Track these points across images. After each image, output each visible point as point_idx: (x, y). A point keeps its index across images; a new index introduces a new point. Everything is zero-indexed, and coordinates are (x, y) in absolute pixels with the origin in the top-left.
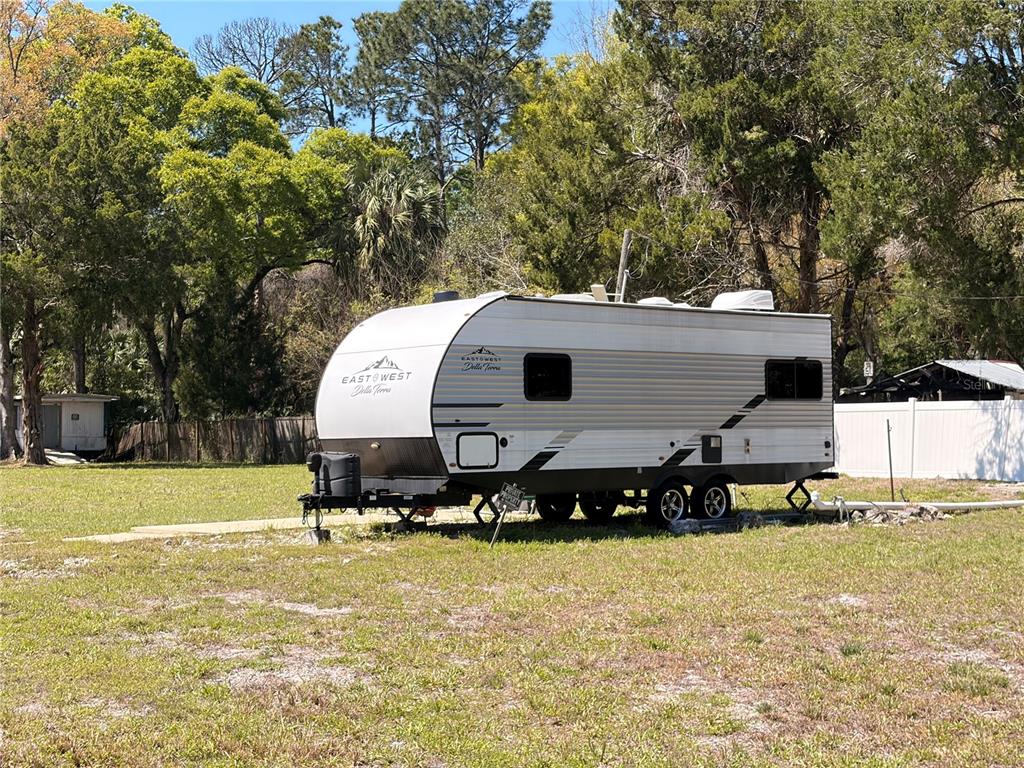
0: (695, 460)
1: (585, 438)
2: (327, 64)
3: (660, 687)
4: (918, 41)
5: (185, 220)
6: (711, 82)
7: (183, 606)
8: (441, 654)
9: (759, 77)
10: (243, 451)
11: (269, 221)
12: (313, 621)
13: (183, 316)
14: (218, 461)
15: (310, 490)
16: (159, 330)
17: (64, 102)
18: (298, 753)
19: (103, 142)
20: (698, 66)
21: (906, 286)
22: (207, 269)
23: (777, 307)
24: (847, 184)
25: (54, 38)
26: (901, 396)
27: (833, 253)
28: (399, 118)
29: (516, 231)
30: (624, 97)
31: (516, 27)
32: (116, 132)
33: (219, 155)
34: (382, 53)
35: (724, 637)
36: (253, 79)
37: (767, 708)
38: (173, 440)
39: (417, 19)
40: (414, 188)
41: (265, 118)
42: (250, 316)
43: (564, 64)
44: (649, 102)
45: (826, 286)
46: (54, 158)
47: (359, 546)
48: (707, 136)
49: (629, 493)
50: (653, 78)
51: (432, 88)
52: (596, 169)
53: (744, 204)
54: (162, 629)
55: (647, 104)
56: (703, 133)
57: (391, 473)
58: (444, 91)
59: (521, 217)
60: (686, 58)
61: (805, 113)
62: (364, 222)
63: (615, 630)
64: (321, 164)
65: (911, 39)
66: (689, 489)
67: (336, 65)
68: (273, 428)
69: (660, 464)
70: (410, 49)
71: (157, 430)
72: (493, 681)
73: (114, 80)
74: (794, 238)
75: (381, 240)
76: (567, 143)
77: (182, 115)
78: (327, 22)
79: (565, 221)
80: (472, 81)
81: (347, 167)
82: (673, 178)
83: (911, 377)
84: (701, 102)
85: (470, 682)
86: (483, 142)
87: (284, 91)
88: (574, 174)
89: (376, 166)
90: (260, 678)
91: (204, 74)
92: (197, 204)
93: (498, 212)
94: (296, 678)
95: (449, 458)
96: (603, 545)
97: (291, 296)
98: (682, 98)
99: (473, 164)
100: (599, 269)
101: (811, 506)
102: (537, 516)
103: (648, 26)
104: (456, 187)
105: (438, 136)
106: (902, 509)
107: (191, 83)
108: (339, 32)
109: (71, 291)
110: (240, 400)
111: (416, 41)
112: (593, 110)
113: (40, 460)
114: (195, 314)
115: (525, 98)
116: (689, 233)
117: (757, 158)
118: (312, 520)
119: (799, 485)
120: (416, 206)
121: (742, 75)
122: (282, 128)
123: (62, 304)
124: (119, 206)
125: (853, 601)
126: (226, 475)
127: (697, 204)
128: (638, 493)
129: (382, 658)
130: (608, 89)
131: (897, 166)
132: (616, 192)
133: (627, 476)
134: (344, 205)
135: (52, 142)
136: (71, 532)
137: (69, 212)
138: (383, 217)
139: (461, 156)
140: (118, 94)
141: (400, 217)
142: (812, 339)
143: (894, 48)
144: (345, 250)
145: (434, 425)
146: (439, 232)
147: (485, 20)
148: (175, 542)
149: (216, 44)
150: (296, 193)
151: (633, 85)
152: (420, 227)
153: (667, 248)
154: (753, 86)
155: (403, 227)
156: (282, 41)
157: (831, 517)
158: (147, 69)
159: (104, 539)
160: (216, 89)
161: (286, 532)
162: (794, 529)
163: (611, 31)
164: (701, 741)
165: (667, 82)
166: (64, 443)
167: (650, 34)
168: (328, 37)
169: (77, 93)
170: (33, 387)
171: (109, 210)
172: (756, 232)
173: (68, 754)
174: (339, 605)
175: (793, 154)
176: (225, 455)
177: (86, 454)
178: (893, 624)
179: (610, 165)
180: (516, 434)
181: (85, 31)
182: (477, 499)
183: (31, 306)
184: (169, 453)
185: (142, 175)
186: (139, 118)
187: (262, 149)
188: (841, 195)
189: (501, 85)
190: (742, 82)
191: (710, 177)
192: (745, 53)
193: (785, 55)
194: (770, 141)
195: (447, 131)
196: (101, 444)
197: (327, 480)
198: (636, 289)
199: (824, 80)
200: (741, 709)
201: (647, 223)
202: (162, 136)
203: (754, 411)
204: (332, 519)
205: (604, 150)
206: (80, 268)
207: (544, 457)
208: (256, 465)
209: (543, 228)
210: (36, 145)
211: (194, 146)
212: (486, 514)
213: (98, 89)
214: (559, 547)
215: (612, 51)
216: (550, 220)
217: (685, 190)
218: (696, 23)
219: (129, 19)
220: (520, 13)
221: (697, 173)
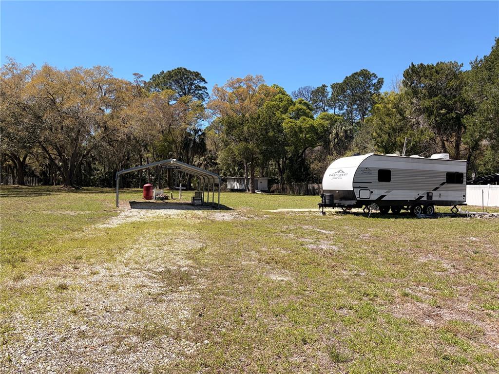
0: (425, 199)
1: (394, 192)
2: (323, 96)
3: (421, 258)
4: (496, 84)
5: (288, 136)
6: (430, 97)
7: (293, 228)
8: (360, 245)
9: (445, 96)
10: (300, 192)
11: (307, 136)
12: (325, 234)
13: (286, 159)
14: (294, 194)
15: (321, 202)
16: (281, 162)
17: (261, 109)
18: (328, 266)
19: (270, 117)
20: (427, 93)
21: (488, 153)
22: (292, 148)
23: (451, 158)
24: (472, 124)
25: (260, 93)
26: (485, 183)
27: (466, 143)
28: (342, 109)
29: (373, 138)
30: (404, 103)
31: (374, 85)
32: (273, 115)
33: (297, 120)
34: (338, 93)
35: (437, 246)
36: (305, 101)
37: (454, 266)
38: (283, 188)
39: (347, 84)
40: (345, 127)
41: (308, 110)
42: (302, 159)
43: (386, 94)
44: (412, 103)
45: (462, 153)
46: (259, 122)
47: (333, 217)
48: (429, 112)
49: (406, 207)
50: (413, 97)
51: (351, 102)
52: (396, 121)
53: (439, 130)
54: (289, 233)
55: (411, 104)
56: (428, 111)
57: (341, 199)
58: (354, 102)
59: (374, 134)
60: (423, 91)
61: (458, 104)
62: (332, 135)
63: (406, 242)
64: (322, 121)
65: (493, 83)
66: (422, 206)
67: (326, 97)
68: (307, 186)
69: (414, 199)
70: (345, 92)
71: (280, 186)
72: (375, 253)
73: (273, 103)
74: (454, 139)
75: (336, 140)
76: (388, 115)
77: (288, 111)
78: (324, 86)
79: (387, 135)
80: (361, 99)
81: (328, 122)
82: (418, 123)
83: (488, 178)
84: (428, 103)
85: (369, 253)
86: (364, 114)
87: (312, 104)
88: (390, 123)
89: (336, 122)
90: (315, 247)
91: (294, 100)
92: (291, 132)
93: (368, 133)
94: (324, 248)
95: (357, 196)
96: (398, 220)
97: (312, 154)
98: (422, 102)
99: (360, 120)
100: (396, 148)
101: (458, 212)
102: (379, 211)
103: (412, 83)
104: (356, 126)
105: (352, 114)
106: (486, 214)
107: (291, 103)
108: (327, 88)
109: (262, 153)
110: (299, 180)
111: (347, 90)
112: (396, 106)
113: (254, 192)
114: (289, 159)
115: (376, 103)
116: (423, 138)
117: (444, 118)
118: (321, 210)
119: (455, 206)
120: (346, 131)
121: (440, 95)
122: (312, 113)
123: (260, 156)
124: (273, 133)
125: (474, 239)
126: (297, 198)
127: (425, 130)
128: (408, 207)
129: (345, 244)
130: (400, 100)
131: (487, 119)
132: (402, 127)
133: (405, 202)
134: (327, 131)
135: (258, 118)
136: (264, 209)
137: (262, 134)
138: (337, 134)
139: (358, 118)
140: (273, 106)
141: (342, 134)
142: (461, 167)
143: (488, 87)
144: (327, 143)
145: (353, 187)
146: (352, 138)
147: (365, 83)
148: (288, 213)
149: (296, 93)
150: (315, 129)
151: (408, 99)
152: (347, 137)
154: (443, 98)
155: (342, 136)
156: (313, 91)
157: (464, 216)
158: (281, 100)
159: (272, 211)
160: (297, 104)
161: (314, 212)
162: (453, 219)
163: (402, 85)
164: (436, 273)
165: (417, 98)
166: (259, 189)
167: (413, 85)
168: (324, 90)
169: (264, 106)
170: (253, 175)
171: (271, 134)
172: (442, 138)
173: (274, 261)
174: (331, 231)
175: (454, 116)
176: (295, 192)
177: (263, 191)
178: (488, 246)
179: (400, 120)
180: (376, 190)
181: (266, 91)
182: (364, 206)
183: (253, 156)
184: (283, 192)
185: (279, 125)
186: (278, 112)
187: (307, 118)
188: (470, 128)
189: (369, 100)
190: (440, 97)
191: (429, 123)
192: (441, 89)
193: (453, 89)
194: (447, 113)
195: (354, 112)
196: (267, 189)
197: (325, 200)
198: (408, 153)
199: (466, 96)
200: (445, 265)
201: (410, 135)
202: (284, 116)
203: (442, 186)
204: (326, 209)
205: (398, 116)
206: (264, 148)
207: (383, 196)
208: (303, 195)
209: (381, 137)
210: (255, 119)
211: (291, 118)
212: (366, 211)
213: (269, 105)
214: (386, 220)
215: (401, 90)
216: (383, 135)
217: (421, 126)
218: (427, 82)
219: (277, 88)
220: (375, 81)
221: (425, 122)
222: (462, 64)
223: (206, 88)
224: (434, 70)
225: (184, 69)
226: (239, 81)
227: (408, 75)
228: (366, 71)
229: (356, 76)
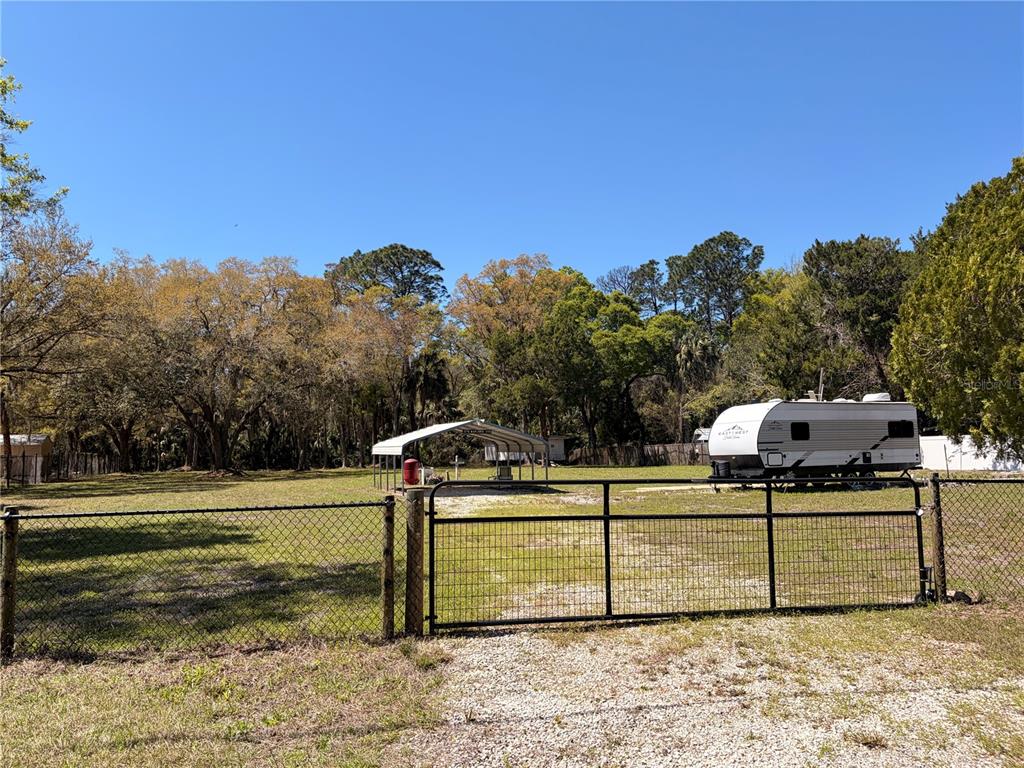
0: (860, 462)
1: (816, 455)
2: (653, 282)
5: (604, 361)
6: (852, 295)
9: (875, 292)
10: (629, 461)
11: (636, 358)
15: (712, 475)
20: (846, 288)
23: (893, 399)
28: (690, 304)
29: (760, 361)
31: (746, 259)
33: (615, 331)
34: (680, 275)
36: (625, 295)
38: (595, 455)
39: (698, 259)
40: (703, 340)
41: (633, 313)
43: (770, 274)
44: (823, 304)
46: (553, 339)
47: (730, 493)
49: (833, 475)
50: (824, 293)
52: (799, 334)
53: (871, 346)
56: (851, 318)
57: (740, 468)
59: (762, 355)
60: (839, 285)
62: (680, 356)
64: (660, 332)
66: (858, 474)
67: (657, 282)
68: (643, 450)
69: (846, 464)
71: (587, 452)
73: (570, 302)
75: (688, 364)
76: (784, 323)
77: (598, 315)
78: (653, 262)
79: (784, 357)
81: (671, 332)
82: (836, 337)
84: (848, 304)
86: (731, 313)
88: (788, 336)
91: (605, 295)
92: (608, 353)
93: (748, 352)
95: (765, 462)
96: (825, 494)
97: (640, 389)
98: (838, 302)
99: (726, 324)
101: (910, 480)
103: (820, 270)
104: (718, 334)
107: (602, 300)
108: (659, 266)
112: (796, 309)
115: (753, 293)
116: (845, 362)
117: (876, 328)
119: (906, 472)
120: (704, 348)
121: (867, 292)
124: (580, 357)
127: (849, 348)
128: (837, 475)
132: (808, 343)
133: (832, 468)
134: (671, 350)
135: (552, 334)
137: (560, 361)
138: (690, 354)
140: (571, 308)
141: (697, 353)
142: (908, 413)
144: (672, 369)
145: (759, 450)
146: (716, 359)
147: (731, 257)
149: (606, 279)
150: (649, 346)
151: (815, 296)
152: (707, 357)
153: (836, 370)
154: (872, 297)
155: (699, 357)
156: (632, 273)
158: (583, 296)
160: (611, 302)
163: (802, 272)
167: (821, 274)
168: (653, 269)
169: (555, 310)
170: (545, 434)
171: (576, 360)
172: (877, 360)
176: (621, 462)
177: (558, 462)
179: (805, 332)
180: (789, 453)
181: (554, 281)
185: (587, 343)
187: (633, 327)
189: (740, 287)
190: (867, 295)
191: (854, 336)
194: (881, 320)
196: (564, 458)
197: (718, 471)
202: (591, 325)
203: (884, 443)
204: (720, 486)
205: (802, 325)
207: (800, 461)
208: (636, 466)
209: (774, 360)
210: (546, 335)
216: (777, 357)
217: (841, 341)
218: (844, 270)
219: (570, 273)
220: (748, 252)
221: (847, 334)
222: (898, 240)
223: (441, 279)
224: (853, 251)
225: (402, 246)
226: (504, 265)
227: (811, 259)
228: (730, 234)
229: (712, 245)
